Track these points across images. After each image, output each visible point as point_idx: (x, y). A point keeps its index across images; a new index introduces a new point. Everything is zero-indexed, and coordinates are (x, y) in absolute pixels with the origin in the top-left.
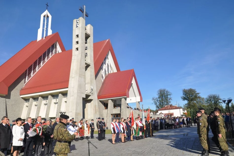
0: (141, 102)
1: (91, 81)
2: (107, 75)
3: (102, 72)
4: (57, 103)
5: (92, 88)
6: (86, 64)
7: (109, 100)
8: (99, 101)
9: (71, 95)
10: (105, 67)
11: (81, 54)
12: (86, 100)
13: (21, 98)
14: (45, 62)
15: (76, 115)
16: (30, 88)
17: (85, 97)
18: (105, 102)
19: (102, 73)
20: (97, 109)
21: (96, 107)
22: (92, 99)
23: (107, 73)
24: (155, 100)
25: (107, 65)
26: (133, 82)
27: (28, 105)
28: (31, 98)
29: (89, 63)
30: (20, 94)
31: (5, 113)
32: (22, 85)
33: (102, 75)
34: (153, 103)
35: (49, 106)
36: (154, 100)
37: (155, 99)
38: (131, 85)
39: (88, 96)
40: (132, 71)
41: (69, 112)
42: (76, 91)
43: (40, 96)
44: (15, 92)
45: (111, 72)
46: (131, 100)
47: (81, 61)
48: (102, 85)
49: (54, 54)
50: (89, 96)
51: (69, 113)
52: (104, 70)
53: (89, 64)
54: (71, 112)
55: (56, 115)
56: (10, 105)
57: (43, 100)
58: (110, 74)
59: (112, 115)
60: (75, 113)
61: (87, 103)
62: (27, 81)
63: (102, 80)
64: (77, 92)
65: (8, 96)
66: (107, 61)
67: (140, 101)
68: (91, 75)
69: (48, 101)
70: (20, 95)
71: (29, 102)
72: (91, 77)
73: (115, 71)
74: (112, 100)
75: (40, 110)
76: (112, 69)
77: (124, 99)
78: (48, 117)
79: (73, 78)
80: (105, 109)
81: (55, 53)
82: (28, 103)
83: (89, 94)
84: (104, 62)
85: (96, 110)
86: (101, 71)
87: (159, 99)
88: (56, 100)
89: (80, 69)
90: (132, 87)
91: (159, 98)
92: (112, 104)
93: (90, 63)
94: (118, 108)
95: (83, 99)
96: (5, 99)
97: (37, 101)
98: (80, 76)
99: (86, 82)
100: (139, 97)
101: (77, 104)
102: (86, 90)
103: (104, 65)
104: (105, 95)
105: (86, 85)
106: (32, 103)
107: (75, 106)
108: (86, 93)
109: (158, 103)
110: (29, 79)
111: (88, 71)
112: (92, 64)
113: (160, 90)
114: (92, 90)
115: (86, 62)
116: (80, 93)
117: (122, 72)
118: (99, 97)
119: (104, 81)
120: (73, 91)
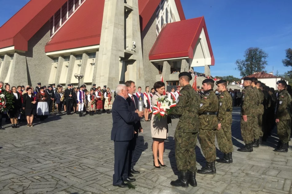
1: (133, 34)
2: (165, 25)
3: (157, 21)
4: (94, 64)
5: (134, 44)
6: (125, 7)
7: (164, 62)
8: (151, 62)
9: (104, 53)
10: (162, 14)
12: (127, 60)
13: (47, 56)
14: (79, 5)
15: (109, 80)
17: (123, 56)
18: (160, 64)
19: (157, 23)
20: (141, 72)
21: (141, 70)
22: (135, 59)
23: (165, 22)
24: (240, 64)
25: (165, 10)
26: (202, 36)
27: (56, 66)
28: (60, 57)
29: (130, 6)
30: (45, 50)
31: (27, 76)
32: (47, 38)
33: (157, 25)
34: (237, 69)
35: (83, 67)
36: (238, 64)
38: (198, 40)
39: (128, 55)
40: (202, 20)
41: (101, 76)
42: (110, 48)
43: (71, 53)
44: (38, 49)
45: (170, 21)
46: (197, 62)
47: (117, 4)
48: (156, 40)
50: (131, 55)
52: (160, 19)
53: (130, 8)
54: (103, 76)
55: (93, 80)
56: (33, 65)
57: (76, 60)
58: (171, 24)
59: (167, 82)
61: (129, 65)
62: (54, 33)
63: (156, 32)
64: (112, 49)
65: (29, 53)
66: (166, 6)
67: (210, 64)
68: (133, 25)
70: (46, 52)
72: (133, 27)
73: (178, 19)
74: (168, 61)
75: (72, 73)
76: (173, 17)
77: (185, 60)
78: (83, 82)
79: (106, 28)
80: (159, 74)
82: (57, 63)
83: (130, 51)
84: (161, 6)
85: (141, 75)
86: (155, 20)
87: (246, 63)
88: (93, 60)
89: (115, 15)
90: (200, 43)
91: (247, 61)
92: (169, 67)
93: (132, 7)
94: (177, 73)
95: (122, 58)
96: (25, 57)
97: (69, 60)
98: (116, 25)
99: (127, 35)
100: (210, 59)
101: (112, 66)
102: (127, 46)
103: (161, 10)
104: (160, 55)
105: (127, 40)
106: (63, 63)
107: (108, 69)
108: (125, 51)
109: (245, 69)
110: (56, 30)
111: (130, 18)
112: (136, 8)
113: (250, 49)
114: (135, 47)
115: (127, 5)
116: (116, 50)
117: (188, 20)
118: (151, 57)
119: (160, 34)
120: (106, 48)
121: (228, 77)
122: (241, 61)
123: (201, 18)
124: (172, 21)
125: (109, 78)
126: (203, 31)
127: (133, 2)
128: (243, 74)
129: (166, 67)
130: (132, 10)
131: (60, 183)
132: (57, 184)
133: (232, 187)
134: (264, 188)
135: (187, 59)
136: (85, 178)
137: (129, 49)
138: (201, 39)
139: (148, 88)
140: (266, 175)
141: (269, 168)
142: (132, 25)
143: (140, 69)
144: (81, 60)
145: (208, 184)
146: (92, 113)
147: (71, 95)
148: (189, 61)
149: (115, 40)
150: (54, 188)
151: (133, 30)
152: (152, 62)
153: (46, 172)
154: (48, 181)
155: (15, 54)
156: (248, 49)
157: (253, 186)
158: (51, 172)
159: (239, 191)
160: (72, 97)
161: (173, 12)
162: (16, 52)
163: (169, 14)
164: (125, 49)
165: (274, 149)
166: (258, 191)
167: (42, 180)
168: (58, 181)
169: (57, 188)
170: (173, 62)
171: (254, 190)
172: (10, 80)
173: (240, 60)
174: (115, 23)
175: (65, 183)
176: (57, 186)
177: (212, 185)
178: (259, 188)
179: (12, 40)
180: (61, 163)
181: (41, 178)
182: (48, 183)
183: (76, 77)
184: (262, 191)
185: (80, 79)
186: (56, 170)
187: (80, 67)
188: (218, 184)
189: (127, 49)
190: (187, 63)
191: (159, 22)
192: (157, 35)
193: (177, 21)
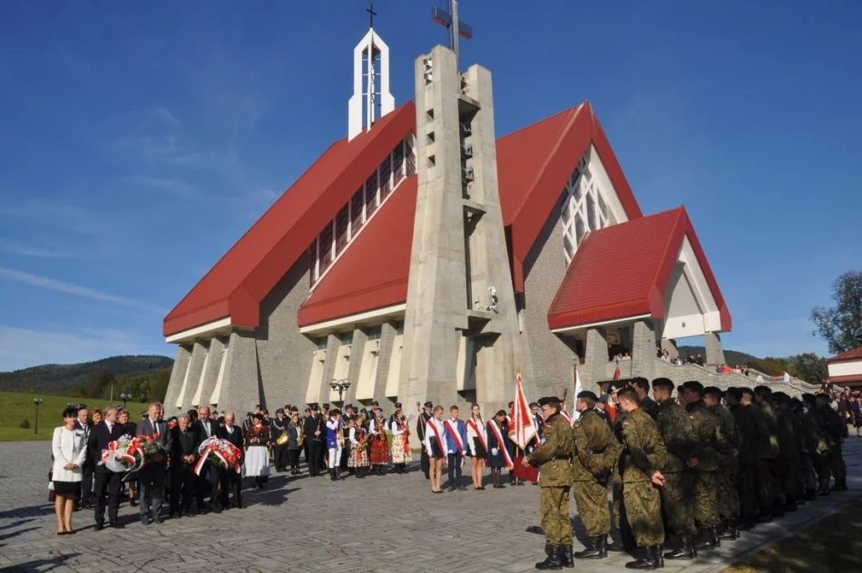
0: (723, 330)
1: (490, 269)
2: (587, 236)
3: (566, 228)
5: (493, 294)
6: (466, 209)
7: (589, 332)
8: (554, 333)
9: (416, 322)
10: (578, 209)
11: (443, 178)
12: (478, 335)
13: (303, 334)
14: (376, 208)
15: (429, 389)
17: (466, 326)
18: (580, 337)
19: (565, 232)
20: (517, 364)
21: (516, 358)
22: (497, 331)
23: (587, 228)
24: (825, 320)
25: (583, 200)
26: (686, 255)
27: (323, 359)
28: (332, 335)
30: (299, 321)
31: (257, 386)
32: (303, 291)
33: (566, 238)
34: (818, 334)
35: (384, 358)
36: (818, 321)
37: (824, 312)
38: (679, 268)
39: (476, 324)
41: (410, 380)
42: (429, 308)
43: (357, 325)
44: (283, 318)
45: (602, 224)
46: (684, 325)
47: (444, 203)
48: (565, 274)
49: (405, 177)
50: (486, 321)
51: (411, 382)
52: (572, 221)
53: (478, 208)
54: (416, 379)
56: (271, 359)
58: (604, 231)
59: (599, 385)
60: (426, 384)
61: (482, 348)
62: (318, 279)
63: (564, 256)
64: (434, 311)
65: (261, 332)
66: (584, 185)
67: (718, 327)
68: (489, 248)
70: (300, 326)
71: (325, 347)
72: (488, 252)
73: (620, 217)
74: (600, 329)
76: (608, 213)
77: (642, 323)
79: (420, 263)
80: (578, 362)
81: (407, 175)
82: (324, 350)
83: (482, 313)
84: (571, 190)
86: (559, 223)
87: (841, 316)
89: (441, 228)
90: (682, 276)
91: (842, 309)
92: (604, 344)
93: (483, 207)
94: (624, 358)
96: (254, 340)
97: (351, 343)
98: (443, 253)
99: (474, 273)
100: (717, 313)
101: (434, 353)
102: (474, 299)
103: (573, 199)
104: (574, 314)
105: (474, 285)
106: (337, 351)
107: (427, 359)
108: (469, 313)
109: (840, 332)
110: (323, 271)
111: (480, 232)
112: (493, 207)
113: (846, 275)
114: (496, 300)
115: (468, 203)
116: (446, 313)
117: (649, 218)
118: (554, 321)
119: (576, 260)
120: (422, 310)
121: (799, 357)
122: (827, 310)
123: (677, 211)
124: (607, 224)
125: (429, 382)
126: (686, 242)
127: (485, 193)
128: (836, 347)
129: (596, 345)
130: (484, 212)
135: (649, 323)
137: (480, 308)
138: (683, 264)
142: (484, 247)
143: (513, 355)
144: (379, 340)
147: (318, 433)
148: (656, 325)
149: (443, 288)
151: (489, 259)
152: (559, 335)
155: (234, 337)
156: (841, 277)
160: (320, 435)
161: (606, 200)
162: (234, 330)
163: (597, 208)
164: (470, 306)
170: (619, 329)
172: (221, 398)
173: (824, 308)
174: (439, 248)
179: (225, 305)
183: (334, 387)
185: (344, 392)
187: (377, 358)
189: (476, 307)
190: (647, 329)
191: (570, 229)
192: (567, 263)
193: (619, 222)
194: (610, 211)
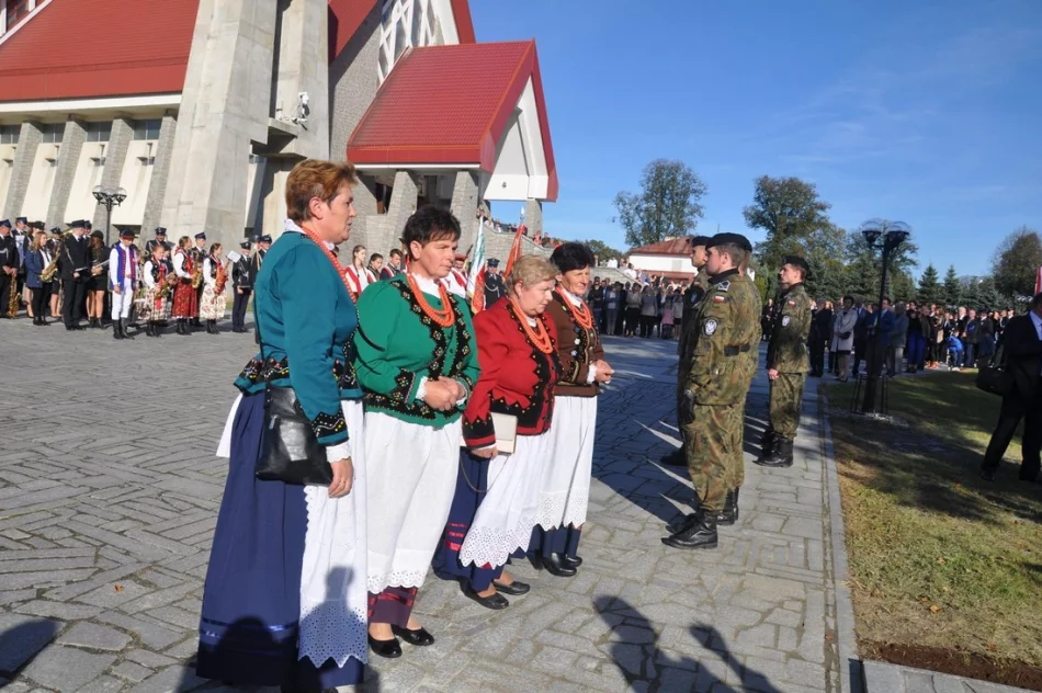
0: (547, 200)
1: (303, 68)
2: (408, 52)
4: (152, 161)
5: (305, 102)
7: (399, 174)
9: (196, 124)
10: (401, 14)
12: (275, 154)
16: (23, 72)
17: (264, 140)
18: (383, 180)
19: (383, 41)
22: (301, 153)
23: (408, 42)
24: (628, 207)
25: (411, 3)
26: (526, 102)
27: (12, 158)
28: (28, 125)
33: (382, 48)
34: (618, 220)
35: (112, 169)
36: (621, 206)
37: (629, 199)
38: (511, 115)
39: (279, 137)
40: (527, 51)
41: (180, 203)
42: (218, 106)
43: (71, 116)
45: (427, 41)
46: (504, 186)
48: (374, 96)
50: (289, 137)
51: (181, 207)
52: (392, 27)
54: (190, 203)
55: (145, 215)
57: (88, 141)
58: (428, 50)
60: (205, 211)
61: (280, 172)
63: (376, 72)
64: (226, 111)
67: (544, 196)
68: (306, 37)
69: (110, 146)
71: (16, 141)
72: (304, 44)
73: (450, 37)
74: (412, 173)
75: (70, 187)
76: (436, 29)
77: (467, 174)
78: (111, 218)
79: (209, 37)
80: (379, 213)
82: (12, 145)
83: (288, 126)
86: (377, 30)
87: (644, 206)
88: (151, 145)
90: (516, 124)
91: (647, 198)
92: (414, 191)
95: (257, 147)
97: (60, 139)
98: (246, 30)
99: (281, 68)
100: (546, 177)
101: (221, 170)
102: (278, 107)
104: (383, 148)
105: (281, 84)
106: (35, 148)
107: (210, 179)
108: (270, 122)
109: (640, 222)
111: (297, 12)
113: (658, 162)
114: (307, 112)
116: (241, 117)
117: (482, 46)
118: (355, 153)
119: (391, 79)
120: (207, 106)
122: (632, 196)
123: (524, 44)
124: (432, 42)
125: (211, 210)
126: (528, 87)
128: (633, 238)
129: (404, 190)
131: (107, 552)
132: (97, 557)
133: (673, 564)
134: (759, 565)
135: (474, 174)
136: (192, 541)
137: (286, 116)
138: (520, 111)
139: (363, 251)
140: (752, 528)
141: (755, 509)
142: (300, 35)
144: (106, 143)
145: (600, 557)
146: (157, 328)
148: (480, 179)
149: (240, 82)
150: (90, 571)
151: (304, 53)
153: (43, 515)
154: (61, 546)
156: (653, 164)
157: (726, 561)
158: (64, 518)
159: (695, 576)
161: (437, 12)
163: (424, 19)
164: (272, 114)
165: (756, 458)
166: (743, 574)
167: (33, 541)
168: (98, 548)
169: (101, 570)
170: (427, 176)
171: (733, 570)
173: (629, 194)
174: (241, 21)
175: (127, 553)
176: (101, 564)
177: (613, 560)
178: (745, 564)
180: (93, 489)
181: (34, 535)
182: (64, 553)
183: (99, 198)
184: (754, 572)
185: (115, 208)
186: (80, 513)
187: (101, 168)
188: (631, 556)
189: (278, 115)
190: (472, 183)
191: (388, 39)
192: (378, 81)
193: (447, 42)
194: (439, 26)
